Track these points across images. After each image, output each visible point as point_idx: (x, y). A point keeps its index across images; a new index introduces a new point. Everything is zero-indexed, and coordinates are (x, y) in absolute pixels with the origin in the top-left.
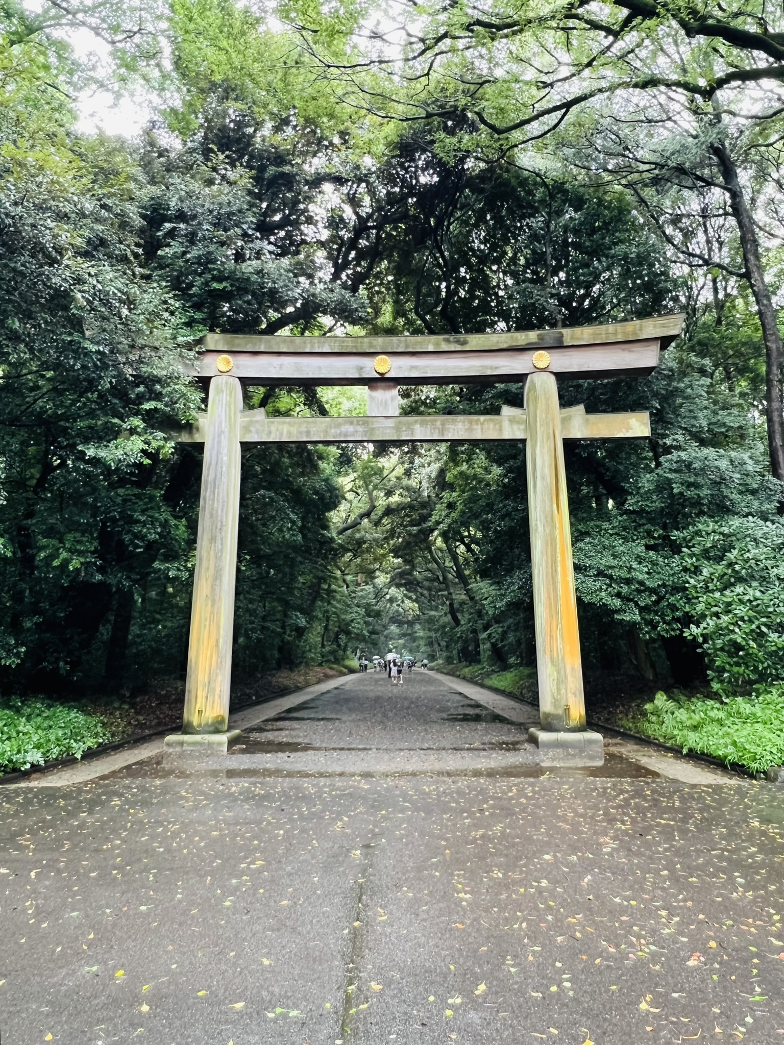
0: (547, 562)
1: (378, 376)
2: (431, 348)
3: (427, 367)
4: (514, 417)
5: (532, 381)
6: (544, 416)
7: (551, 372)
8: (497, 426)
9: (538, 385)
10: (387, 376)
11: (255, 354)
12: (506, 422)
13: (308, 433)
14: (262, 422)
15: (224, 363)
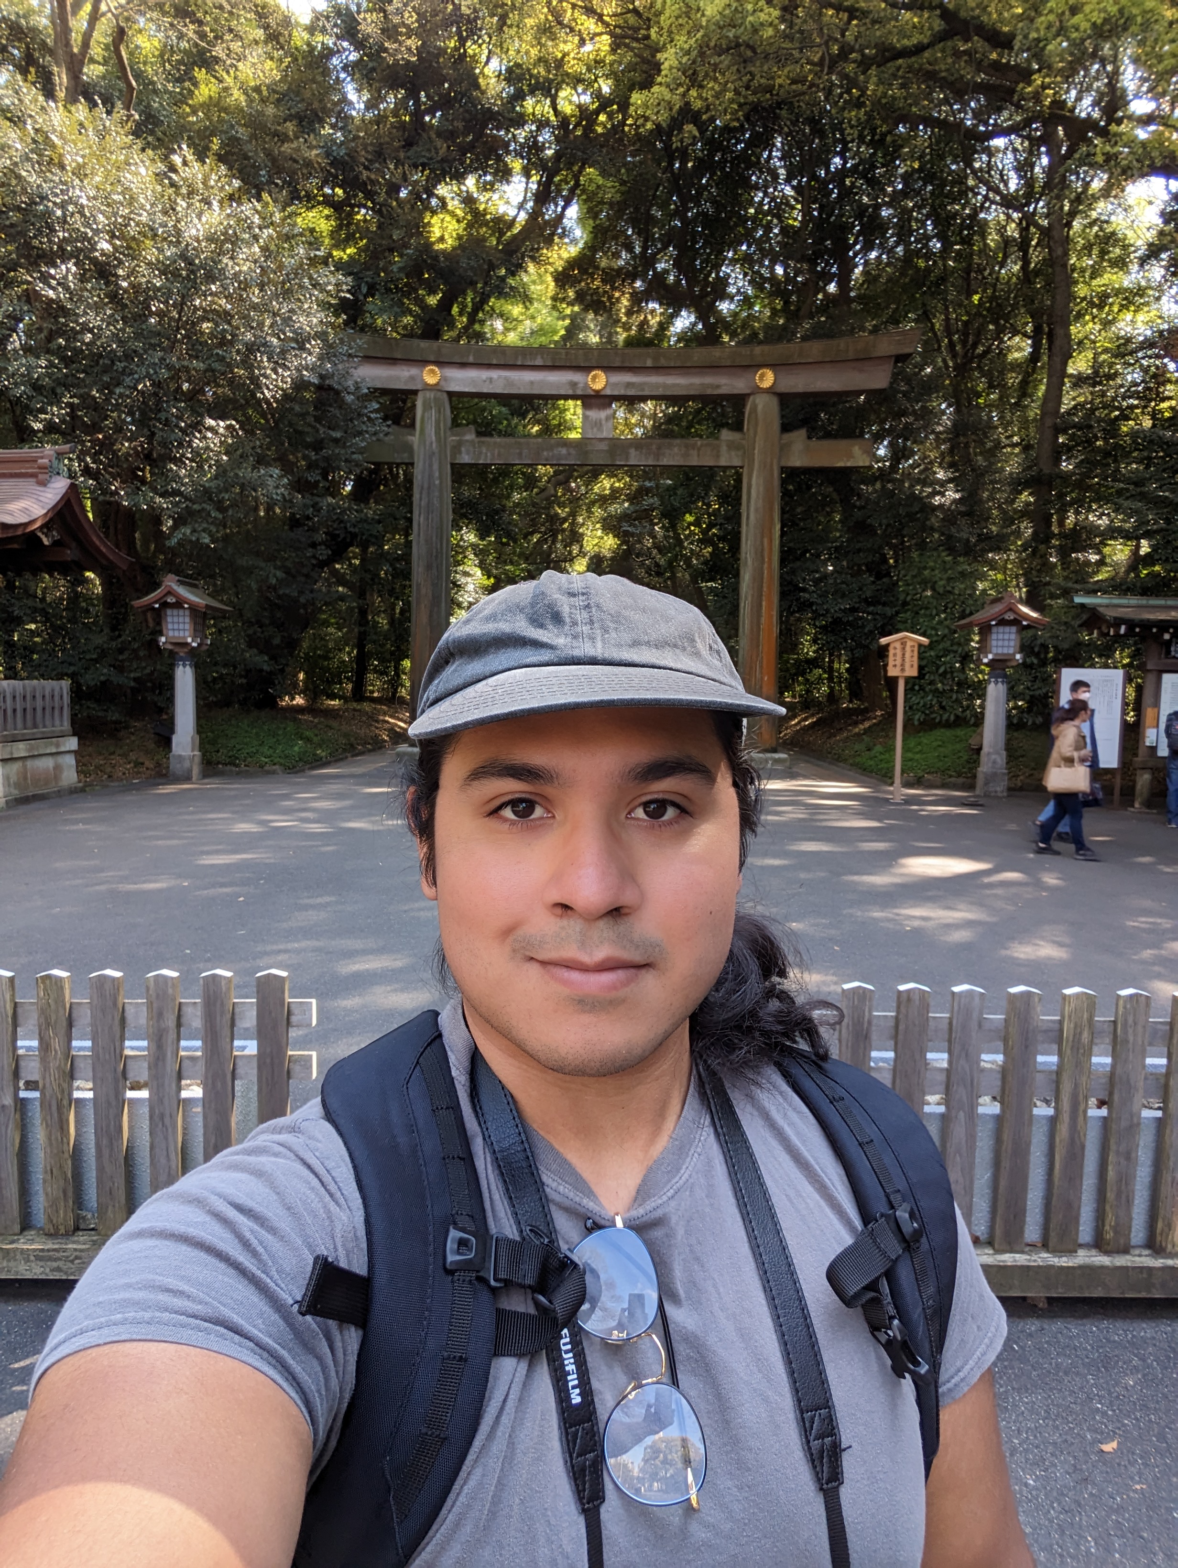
1: (593, 393)
2: (649, 363)
4: (732, 442)
5: (754, 404)
6: (762, 442)
7: (775, 393)
8: (715, 452)
9: (759, 407)
10: (601, 393)
11: (463, 365)
12: (724, 448)
13: (520, 454)
14: (472, 442)
15: (431, 376)
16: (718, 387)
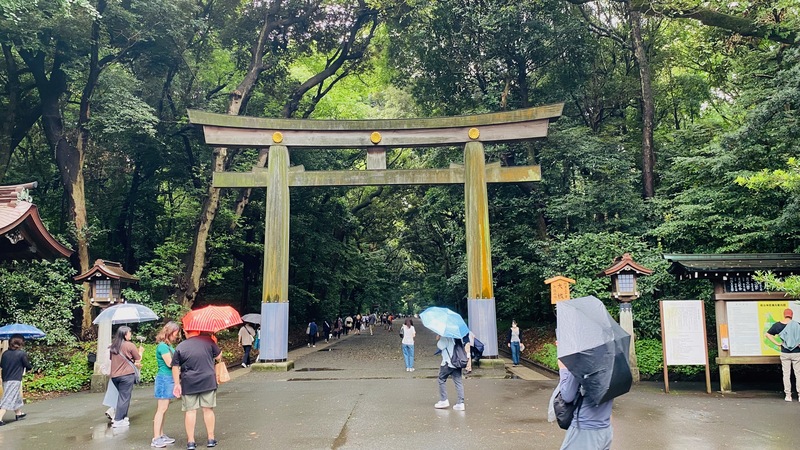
1: (373, 145)
3: (403, 138)
4: (457, 169)
5: (468, 147)
6: (475, 169)
7: (480, 141)
8: (447, 176)
9: (472, 149)
10: (379, 144)
11: (296, 131)
12: (452, 173)
13: (331, 181)
14: (302, 174)
15: (277, 137)
16: (447, 138)
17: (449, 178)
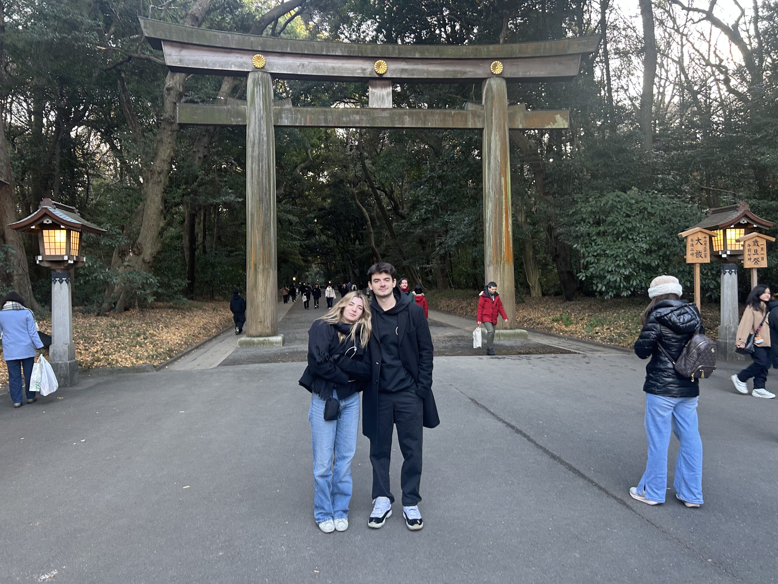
0: (496, 218)
1: (377, 76)
2: (417, 56)
3: (414, 70)
4: (476, 112)
5: (490, 84)
6: (497, 111)
7: (504, 78)
8: (464, 119)
9: (494, 87)
10: (385, 76)
11: (283, 54)
12: (470, 116)
13: (326, 120)
14: (290, 110)
15: (258, 61)
16: (465, 73)
17: (466, 121)
